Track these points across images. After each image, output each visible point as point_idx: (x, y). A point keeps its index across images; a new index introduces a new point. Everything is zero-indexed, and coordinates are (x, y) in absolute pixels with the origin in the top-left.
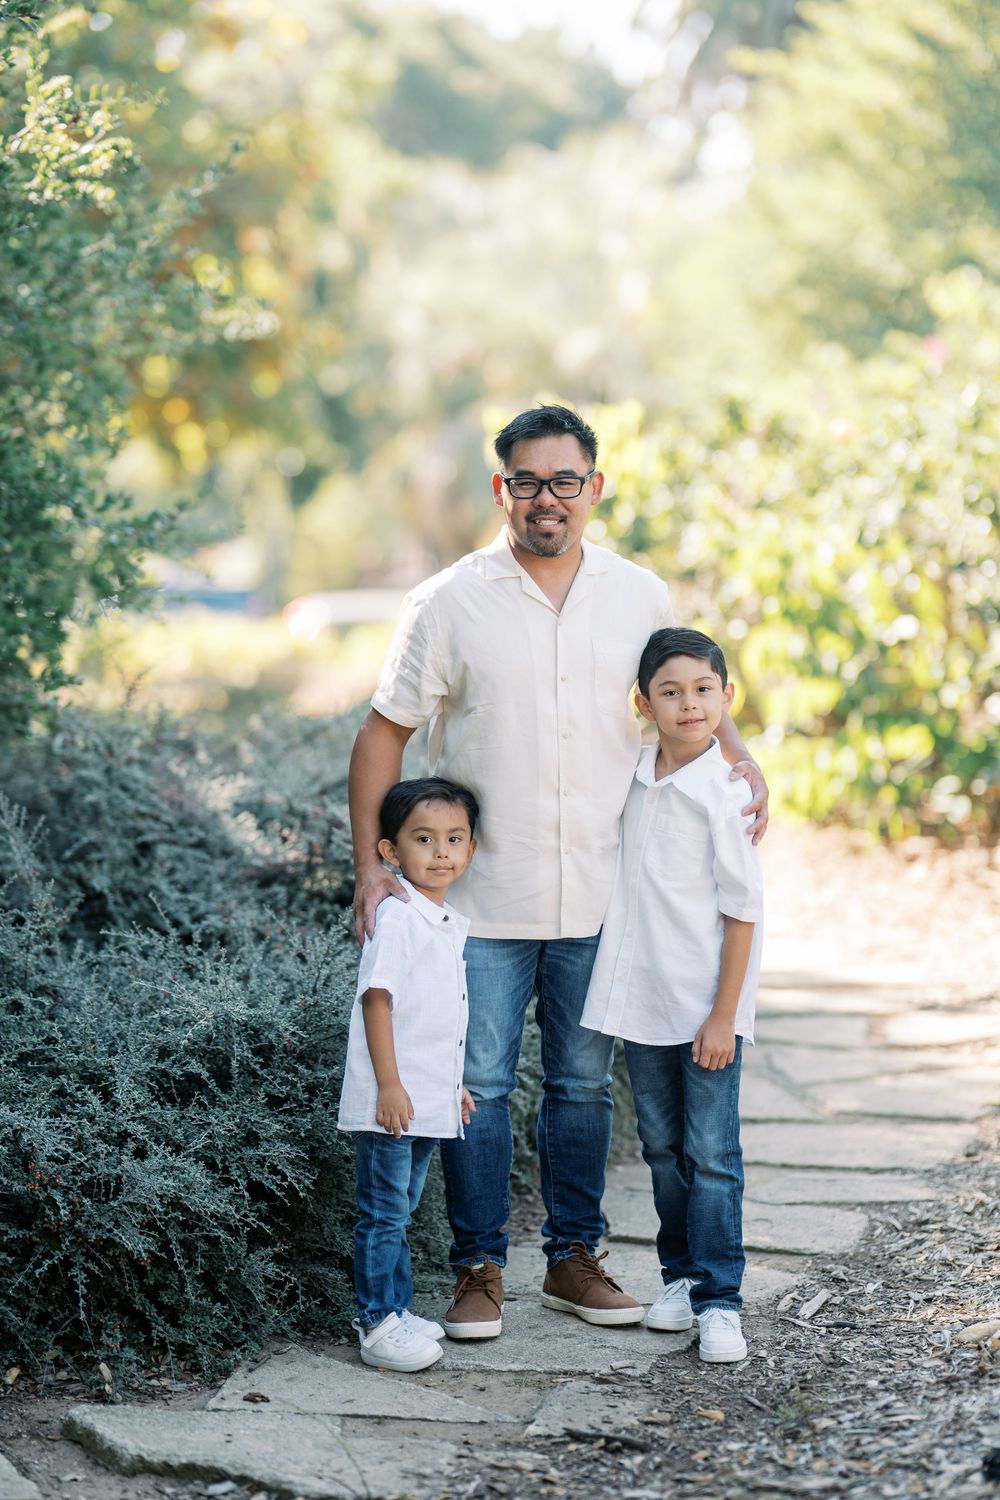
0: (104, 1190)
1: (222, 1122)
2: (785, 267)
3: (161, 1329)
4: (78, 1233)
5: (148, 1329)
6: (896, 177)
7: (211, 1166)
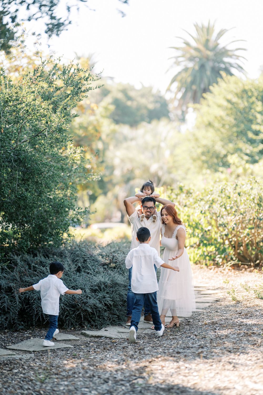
0: (85, 303)
1: (100, 295)
2: (199, 151)
3: (92, 323)
4: (82, 309)
5: (91, 323)
6: (223, 130)
7: (99, 301)
